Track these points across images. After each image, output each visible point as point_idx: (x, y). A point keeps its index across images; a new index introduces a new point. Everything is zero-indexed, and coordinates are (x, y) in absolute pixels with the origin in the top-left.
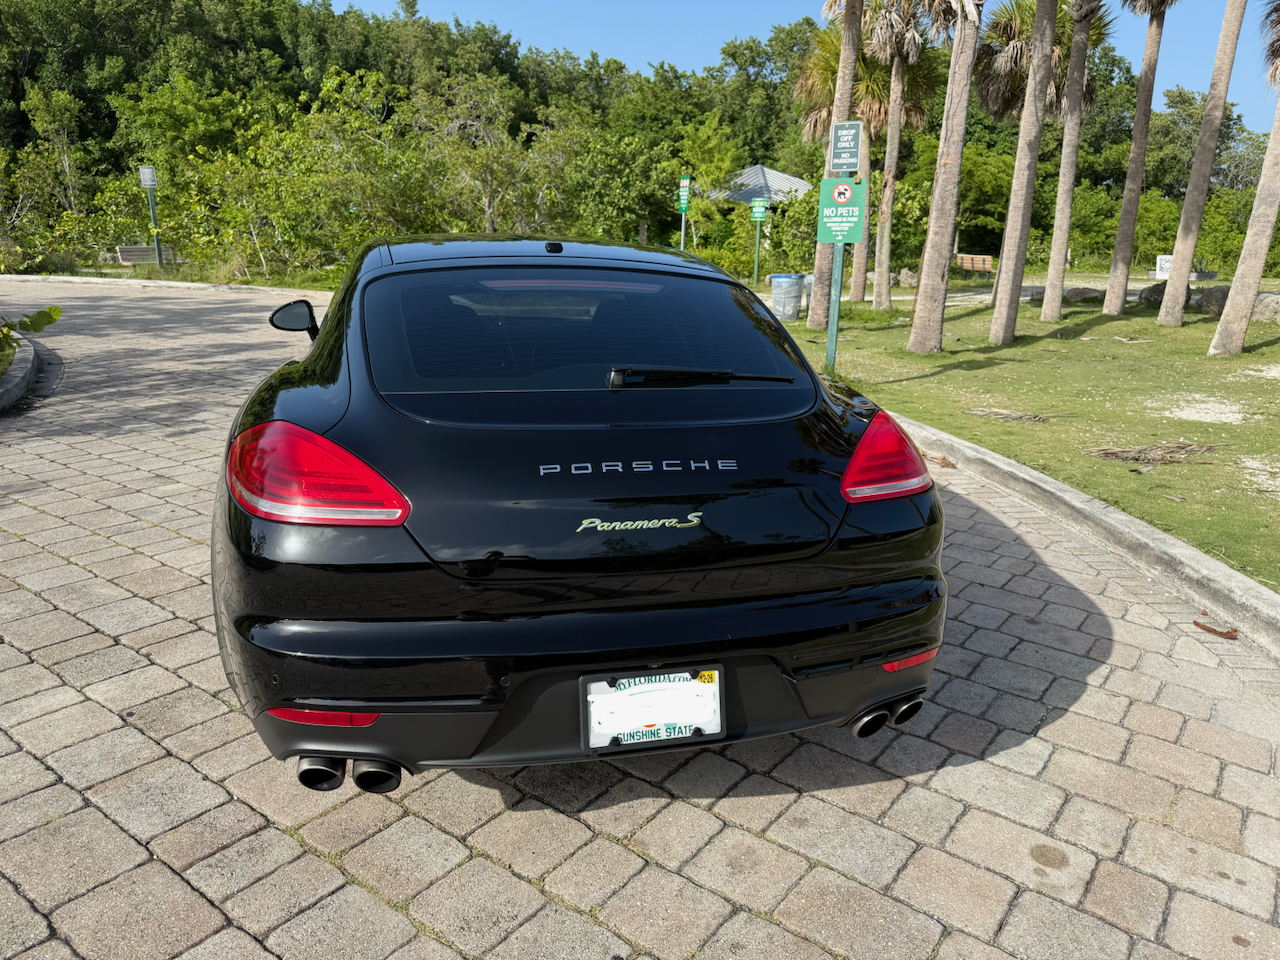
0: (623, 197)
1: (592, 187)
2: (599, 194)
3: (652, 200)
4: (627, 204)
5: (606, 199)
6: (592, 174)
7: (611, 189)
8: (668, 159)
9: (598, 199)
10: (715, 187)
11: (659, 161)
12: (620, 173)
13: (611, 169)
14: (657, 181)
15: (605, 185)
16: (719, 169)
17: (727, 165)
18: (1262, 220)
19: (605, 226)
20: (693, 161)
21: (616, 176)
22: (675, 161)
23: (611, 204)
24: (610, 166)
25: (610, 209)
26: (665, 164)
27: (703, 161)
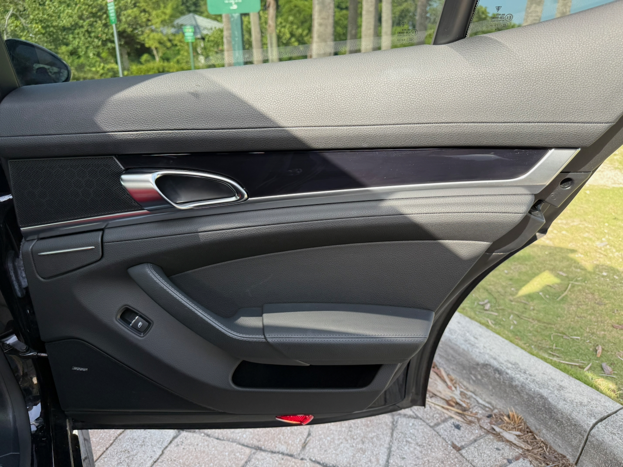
0: (104, 33)
1: (82, 27)
2: (87, 31)
3: (125, 35)
4: (107, 37)
5: (93, 35)
6: (81, 17)
7: (95, 28)
8: (132, 8)
9: (87, 35)
10: (164, 25)
11: (126, 10)
12: (100, 17)
13: (94, 15)
14: (126, 22)
15: (91, 25)
16: (164, 13)
17: (169, 11)
18: (534, 15)
19: (94, 52)
20: (147, 9)
21: (98, 19)
22: (135, 9)
23: (97, 37)
24: (91, 13)
25: (96, 40)
26: (129, 11)
27: (154, 9)
